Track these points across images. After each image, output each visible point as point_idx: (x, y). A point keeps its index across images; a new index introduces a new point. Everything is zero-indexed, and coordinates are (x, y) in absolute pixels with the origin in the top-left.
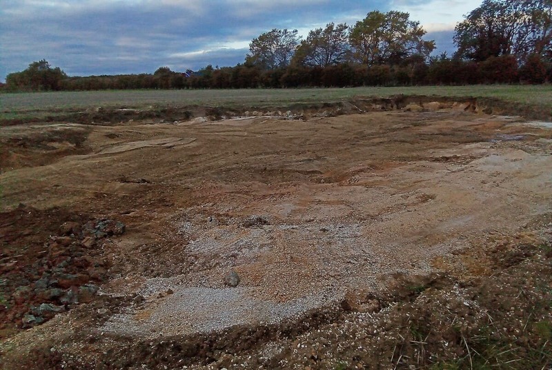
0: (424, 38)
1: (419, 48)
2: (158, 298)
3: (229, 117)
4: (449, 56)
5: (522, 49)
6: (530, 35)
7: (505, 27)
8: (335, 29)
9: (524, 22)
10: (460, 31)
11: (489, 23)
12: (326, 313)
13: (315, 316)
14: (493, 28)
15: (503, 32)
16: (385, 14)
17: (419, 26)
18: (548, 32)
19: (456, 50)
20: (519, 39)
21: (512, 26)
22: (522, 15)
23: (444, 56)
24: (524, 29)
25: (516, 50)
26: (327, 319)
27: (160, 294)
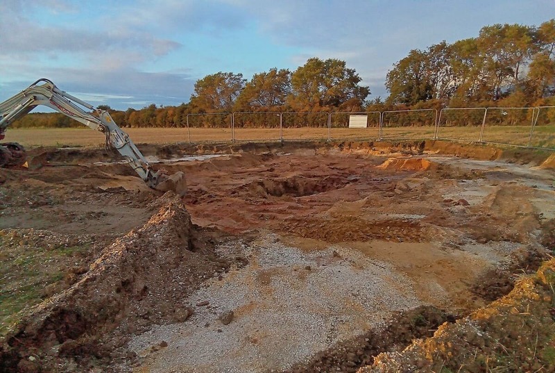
0: (360, 84)
1: (355, 93)
2: (152, 352)
3: (181, 155)
4: (383, 100)
5: (445, 95)
6: (452, 83)
7: (430, 75)
8: (277, 73)
9: (447, 71)
10: (391, 78)
11: (416, 71)
12: (334, 355)
13: (324, 359)
14: (420, 76)
15: (428, 79)
16: (324, 61)
17: (355, 74)
18: (466, 80)
19: (389, 94)
20: (442, 87)
21: (436, 74)
22: (444, 65)
23: (378, 100)
24: (447, 77)
25: (441, 96)
26: (336, 361)
27: (153, 348)
